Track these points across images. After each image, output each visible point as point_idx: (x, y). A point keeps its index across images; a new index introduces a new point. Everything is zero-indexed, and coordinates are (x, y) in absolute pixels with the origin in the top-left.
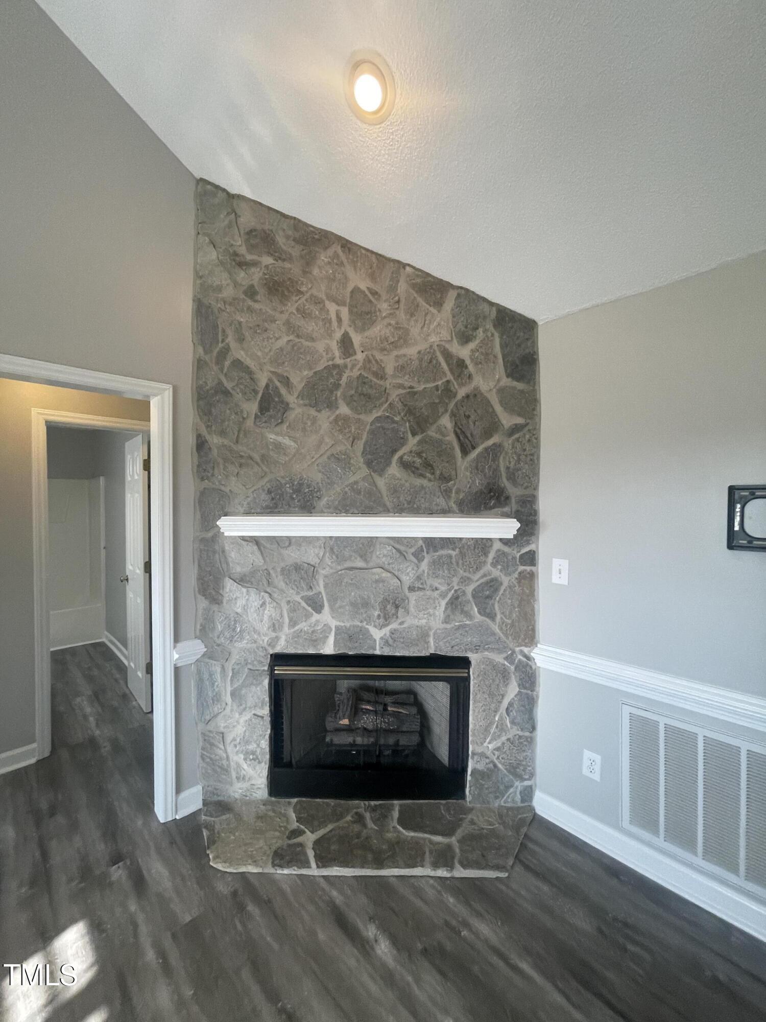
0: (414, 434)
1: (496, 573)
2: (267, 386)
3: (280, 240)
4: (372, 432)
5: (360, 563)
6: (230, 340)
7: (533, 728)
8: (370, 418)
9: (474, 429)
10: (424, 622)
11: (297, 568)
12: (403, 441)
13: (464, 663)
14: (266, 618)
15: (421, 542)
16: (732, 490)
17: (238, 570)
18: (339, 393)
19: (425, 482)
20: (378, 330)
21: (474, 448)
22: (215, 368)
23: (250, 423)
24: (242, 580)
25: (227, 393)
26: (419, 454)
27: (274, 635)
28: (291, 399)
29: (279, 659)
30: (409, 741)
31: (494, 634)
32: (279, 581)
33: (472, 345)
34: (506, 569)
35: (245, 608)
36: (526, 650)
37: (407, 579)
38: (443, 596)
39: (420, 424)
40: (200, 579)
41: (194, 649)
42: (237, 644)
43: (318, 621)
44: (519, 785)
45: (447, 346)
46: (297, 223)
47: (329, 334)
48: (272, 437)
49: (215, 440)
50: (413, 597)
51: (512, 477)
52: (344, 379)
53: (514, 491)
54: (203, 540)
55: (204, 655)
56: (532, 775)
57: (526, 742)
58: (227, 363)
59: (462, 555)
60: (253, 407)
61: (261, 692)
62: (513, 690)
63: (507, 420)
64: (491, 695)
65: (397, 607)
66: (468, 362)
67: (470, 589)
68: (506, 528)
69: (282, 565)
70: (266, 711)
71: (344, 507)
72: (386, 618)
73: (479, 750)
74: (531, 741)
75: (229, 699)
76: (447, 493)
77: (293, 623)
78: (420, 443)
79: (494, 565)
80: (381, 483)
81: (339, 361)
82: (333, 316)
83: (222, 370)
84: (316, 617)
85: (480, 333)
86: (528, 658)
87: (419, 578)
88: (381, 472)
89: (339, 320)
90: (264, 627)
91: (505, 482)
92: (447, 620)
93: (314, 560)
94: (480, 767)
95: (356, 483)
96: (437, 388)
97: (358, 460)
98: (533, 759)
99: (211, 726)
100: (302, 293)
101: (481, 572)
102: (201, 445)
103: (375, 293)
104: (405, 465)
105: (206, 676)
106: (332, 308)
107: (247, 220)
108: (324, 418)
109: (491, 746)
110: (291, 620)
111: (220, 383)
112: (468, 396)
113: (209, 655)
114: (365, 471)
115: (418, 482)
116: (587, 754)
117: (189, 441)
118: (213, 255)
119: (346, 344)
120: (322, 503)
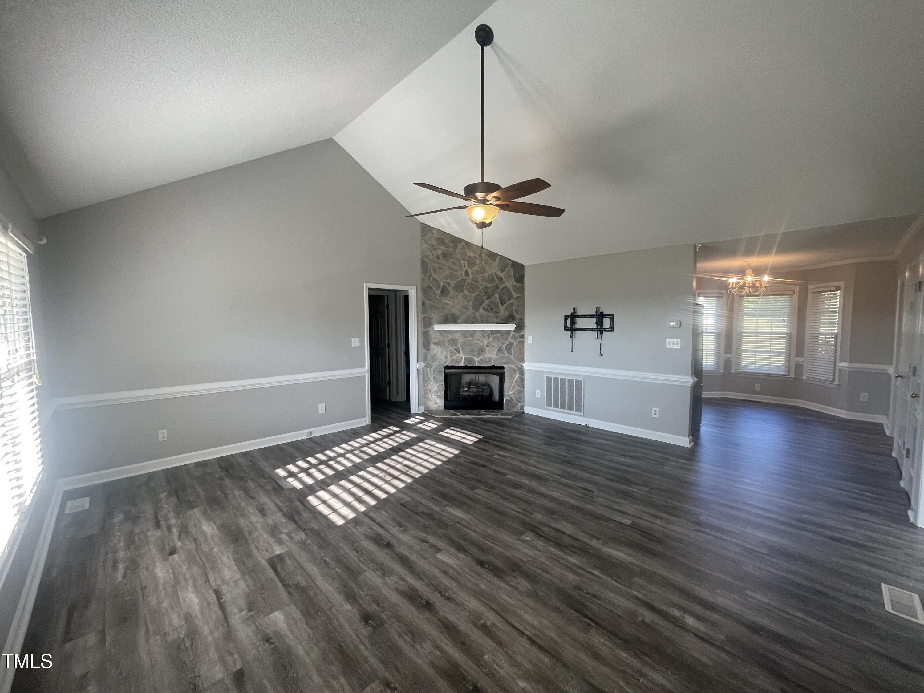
0: (487, 300)
1: (512, 341)
2: (443, 286)
3: (446, 241)
4: (475, 299)
5: (471, 339)
6: (432, 271)
7: (524, 387)
8: (473, 295)
9: (505, 298)
10: (490, 356)
11: (452, 340)
12: (483, 302)
13: (503, 368)
14: (443, 355)
15: (489, 332)
16: (565, 316)
17: (435, 341)
18: (464, 287)
19: (490, 314)
20: (476, 268)
21: (505, 303)
22: (428, 280)
23: (438, 297)
24: (436, 344)
25: (431, 288)
26: (488, 306)
27: (445, 360)
28: (450, 289)
29: (447, 367)
30: (486, 394)
31: (511, 359)
32: (447, 344)
33: (504, 273)
34: (515, 340)
35: (437, 352)
36: (521, 364)
37: (485, 343)
38: (496, 348)
39: (489, 297)
40: (424, 343)
41: (423, 364)
42: (435, 363)
43: (459, 356)
44: (520, 404)
45: (497, 273)
46: (452, 236)
47: (462, 270)
48: (444, 301)
49: (427, 302)
50: (487, 348)
51: (517, 313)
52: (466, 284)
53: (517, 316)
54: (424, 332)
55: (425, 366)
56: (524, 401)
57: (521, 391)
58: (431, 279)
59: (502, 335)
60: (439, 292)
61: (442, 377)
62: (517, 376)
63: (515, 295)
64: (511, 377)
65: (482, 351)
66: (503, 278)
67: (504, 346)
68: (512, 327)
69: (448, 339)
70: (443, 383)
71: (466, 322)
72: (479, 354)
73: (507, 394)
74: (523, 391)
75: (432, 379)
76: (497, 317)
77: (451, 357)
78: (489, 302)
79: (512, 338)
80: (477, 314)
81: (464, 278)
82: (463, 265)
83: (429, 281)
84: (458, 355)
85: (507, 269)
86: (522, 366)
87: (489, 343)
88: (477, 311)
89: (464, 266)
90: (442, 357)
91: (515, 314)
92: (497, 355)
93: (457, 338)
94: (508, 399)
95: (470, 314)
96: (494, 286)
97: (471, 308)
98: (524, 396)
99: (427, 388)
100: (453, 258)
101: (507, 341)
102: (424, 304)
103: (475, 257)
104: (484, 309)
105: (425, 372)
106: (462, 262)
107: (437, 235)
108: (460, 295)
109: (511, 393)
111: (429, 285)
112: (503, 288)
114: (472, 311)
115: (488, 314)
116: (537, 391)
117: (420, 302)
118: (426, 246)
119: (467, 273)
120: (459, 321)
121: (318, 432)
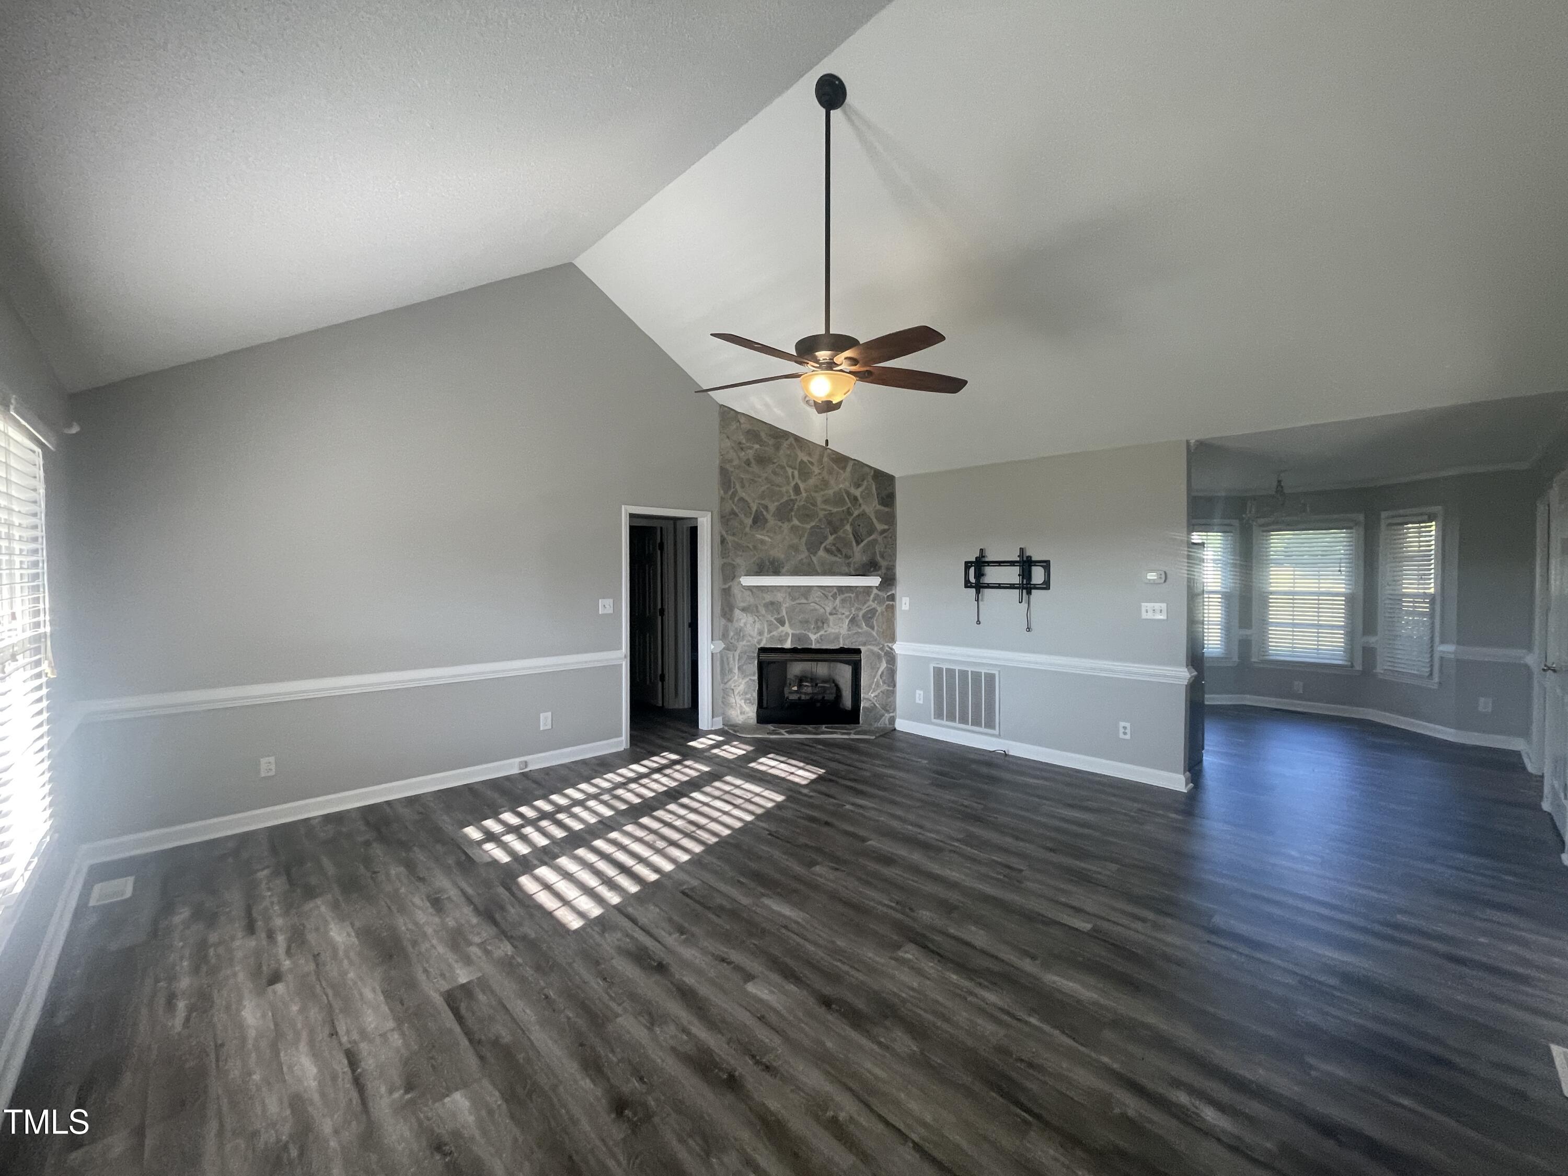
0: (831, 534)
1: (874, 605)
2: (757, 511)
3: (763, 435)
4: (811, 534)
5: (805, 601)
6: (738, 486)
7: (895, 686)
8: (808, 526)
9: (863, 531)
10: (837, 631)
11: (772, 603)
12: (826, 538)
13: (858, 651)
14: (756, 630)
15: (835, 590)
16: (966, 563)
17: (742, 605)
18: (793, 514)
19: (838, 559)
20: (812, 481)
21: (862, 541)
22: (730, 502)
23: (747, 529)
24: (744, 610)
25: (736, 514)
26: (834, 545)
27: (760, 638)
28: (769, 517)
29: (763, 650)
30: (830, 697)
31: (873, 637)
32: (763, 611)
33: (860, 489)
34: (880, 603)
35: (745, 624)
36: (890, 645)
37: (828, 609)
38: (847, 617)
39: (834, 531)
40: (723, 609)
41: (720, 645)
42: (741, 643)
43: (782, 631)
44: (887, 716)
45: (848, 489)
46: (772, 427)
47: (788, 484)
48: (759, 536)
49: (730, 538)
50: (831, 618)
51: (882, 557)
52: (796, 507)
53: (884, 563)
54: (724, 589)
55: (724, 649)
56: (894, 710)
57: (891, 693)
58: (736, 499)
59: (857, 596)
60: (749, 521)
61: (754, 667)
62: (884, 665)
63: (880, 527)
64: (872, 668)
65: (823, 623)
66: (859, 498)
67: (861, 614)
68: (874, 581)
69: (764, 602)
70: (756, 678)
71: (796, 572)
72: (818, 629)
73: (867, 696)
74: (893, 692)
75: (736, 671)
76: (849, 565)
77: (769, 632)
78: (834, 539)
79: (873, 601)
80: (814, 559)
81: (793, 497)
82: (790, 475)
83: (733, 503)
84: (781, 628)
85: (865, 483)
86: (892, 649)
87: (835, 608)
88: (815, 554)
89: (793, 477)
90: (755, 634)
91: (879, 558)
92: (849, 629)
93: (780, 599)
94: (867, 705)
95: (802, 559)
96: (843, 511)
97: (803, 548)
98: (895, 702)
99: (727, 686)
100: (774, 463)
101: (866, 606)
102: (723, 541)
103: (812, 463)
104: (827, 550)
105: (725, 659)
106: (790, 471)
107: (746, 426)
108: (786, 526)
109: (872, 695)
110: (768, 630)
111: (732, 509)
112: (859, 515)
113: (727, 648)
114: (807, 553)
115: (834, 559)
116: (918, 692)
117: (718, 539)
118: (728, 443)
119: (797, 489)
120: (784, 570)
121: (538, 762)
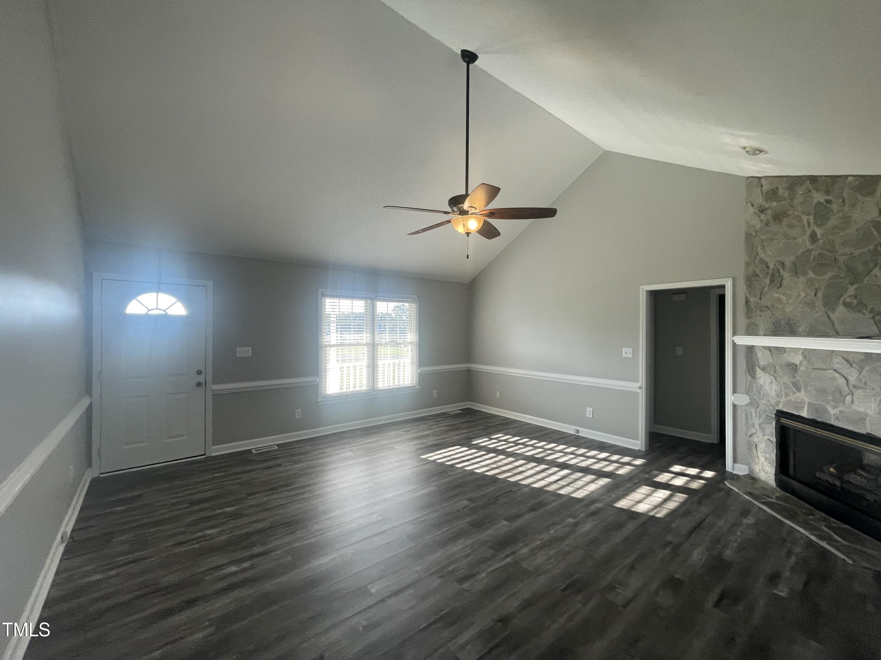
0: (852, 284)
2: (774, 269)
4: (828, 287)
5: (823, 367)
6: (759, 249)
8: (826, 278)
10: (862, 410)
11: (788, 365)
12: (846, 289)
14: (774, 390)
18: (809, 266)
19: (862, 316)
23: (766, 289)
25: (757, 276)
26: (855, 297)
27: (777, 400)
28: (784, 273)
29: (780, 414)
32: (780, 371)
35: (765, 383)
40: (747, 366)
41: (744, 399)
42: (762, 401)
43: (799, 397)
47: (804, 233)
48: (776, 295)
49: (753, 300)
50: (856, 392)
52: (812, 257)
54: (748, 348)
55: (748, 403)
58: (757, 261)
60: (767, 281)
61: (771, 429)
69: (781, 363)
70: (773, 439)
71: (812, 333)
72: (837, 402)
75: (758, 428)
77: (788, 395)
78: (856, 289)
80: (833, 317)
81: (809, 247)
82: (805, 223)
83: (755, 265)
84: (798, 394)
88: (833, 310)
89: (809, 224)
90: (773, 395)
92: (878, 412)
93: (797, 362)
95: (818, 319)
97: (820, 304)
99: (751, 439)
100: (789, 215)
103: (828, 201)
104: (847, 305)
105: (749, 414)
107: (766, 186)
108: (802, 281)
110: (786, 393)
111: (755, 271)
113: (751, 404)
114: (823, 310)
115: (857, 316)
118: (752, 210)
119: (813, 236)
120: (801, 329)
121: (586, 433)
